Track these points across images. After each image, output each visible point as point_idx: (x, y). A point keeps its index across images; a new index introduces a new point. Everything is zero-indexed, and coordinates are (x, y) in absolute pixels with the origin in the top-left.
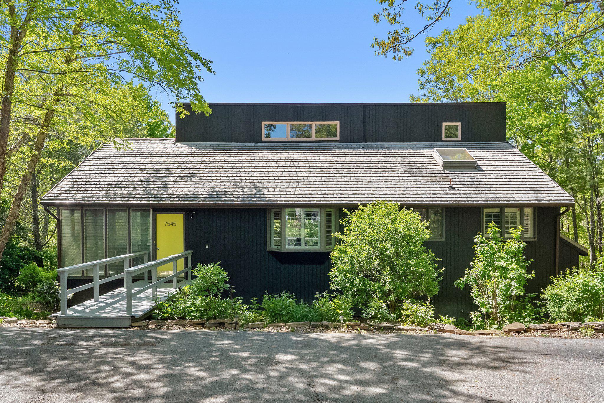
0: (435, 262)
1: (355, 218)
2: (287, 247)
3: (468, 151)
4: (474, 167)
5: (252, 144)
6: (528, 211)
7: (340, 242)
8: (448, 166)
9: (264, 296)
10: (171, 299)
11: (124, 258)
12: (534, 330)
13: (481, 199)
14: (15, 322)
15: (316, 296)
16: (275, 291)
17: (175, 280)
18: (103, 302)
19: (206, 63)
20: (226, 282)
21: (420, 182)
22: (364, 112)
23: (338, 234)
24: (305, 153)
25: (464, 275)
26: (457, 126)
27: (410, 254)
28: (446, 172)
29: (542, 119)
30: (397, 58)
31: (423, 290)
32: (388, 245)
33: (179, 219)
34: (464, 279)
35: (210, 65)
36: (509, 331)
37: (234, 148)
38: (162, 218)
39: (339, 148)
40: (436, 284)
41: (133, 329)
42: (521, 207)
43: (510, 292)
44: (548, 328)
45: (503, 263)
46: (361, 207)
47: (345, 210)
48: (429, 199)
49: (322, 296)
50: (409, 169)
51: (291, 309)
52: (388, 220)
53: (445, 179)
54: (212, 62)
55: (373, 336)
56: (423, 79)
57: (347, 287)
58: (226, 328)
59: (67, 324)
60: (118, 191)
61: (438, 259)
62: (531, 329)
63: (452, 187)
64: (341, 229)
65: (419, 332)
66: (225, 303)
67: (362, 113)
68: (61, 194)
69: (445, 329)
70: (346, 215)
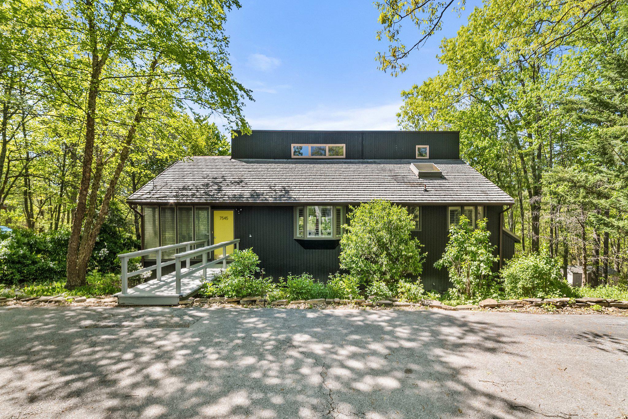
0: (419, 247)
1: (358, 212)
2: (308, 236)
3: (436, 165)
4: (439, 176)
5: (285, 160)
6: (480, 209)
7: (347, 231)
8: (422, 175)
9: (288, 276)
10: (216, 280)
11: (186, 245)
12: (505, 305)
13: (448, 200)
14: (84, 301)
15: (329, 276)
16: (297, 272)
17: (224, 262)
18: (164, 281)
19: (247, 92)
20: (257, 265)
21: (404, 187)
22: (362, 138)
23: (345, 226)
24: (321, 166)
25: (441, 258)
26: (426, 148)
27: (401, 241)
28: (421, 180)
29: (485, 143)
30: (394, 74)
31: (411, 270)
32: (383, 233)
33: (230, 214)
34: (441, 261)
35: (251, 94)
36: (485, 307)
37: (272, 163)
38: (218, 214)
39: (345, 163)
40: (420, 265)
41: (179, 307)
42: (476, 205)
43: (480, 272)
44: (516, 303)
45: (474, 249)
46: (362, 204)
47: (351, 207)
48: (411, 199)
49: (335, 277)
50: (395, 177)
51: (310, 287)
52: (384, 213)
53: (420, 185)
54: (252, 91)
55: (375, 311)
56: (400, 119)
57: (353, 268)
58: (257, 305)
59: (127, 302)
60: (185, 192)
61: (421, 246)
62: (502, 305)
63: (426, 190)
64: (348, 221)
65: (413, 308)
66: (257, 283)
67: (360, 138)
68: (143, 195)
69: (433, 304)
70: (351, 211)
